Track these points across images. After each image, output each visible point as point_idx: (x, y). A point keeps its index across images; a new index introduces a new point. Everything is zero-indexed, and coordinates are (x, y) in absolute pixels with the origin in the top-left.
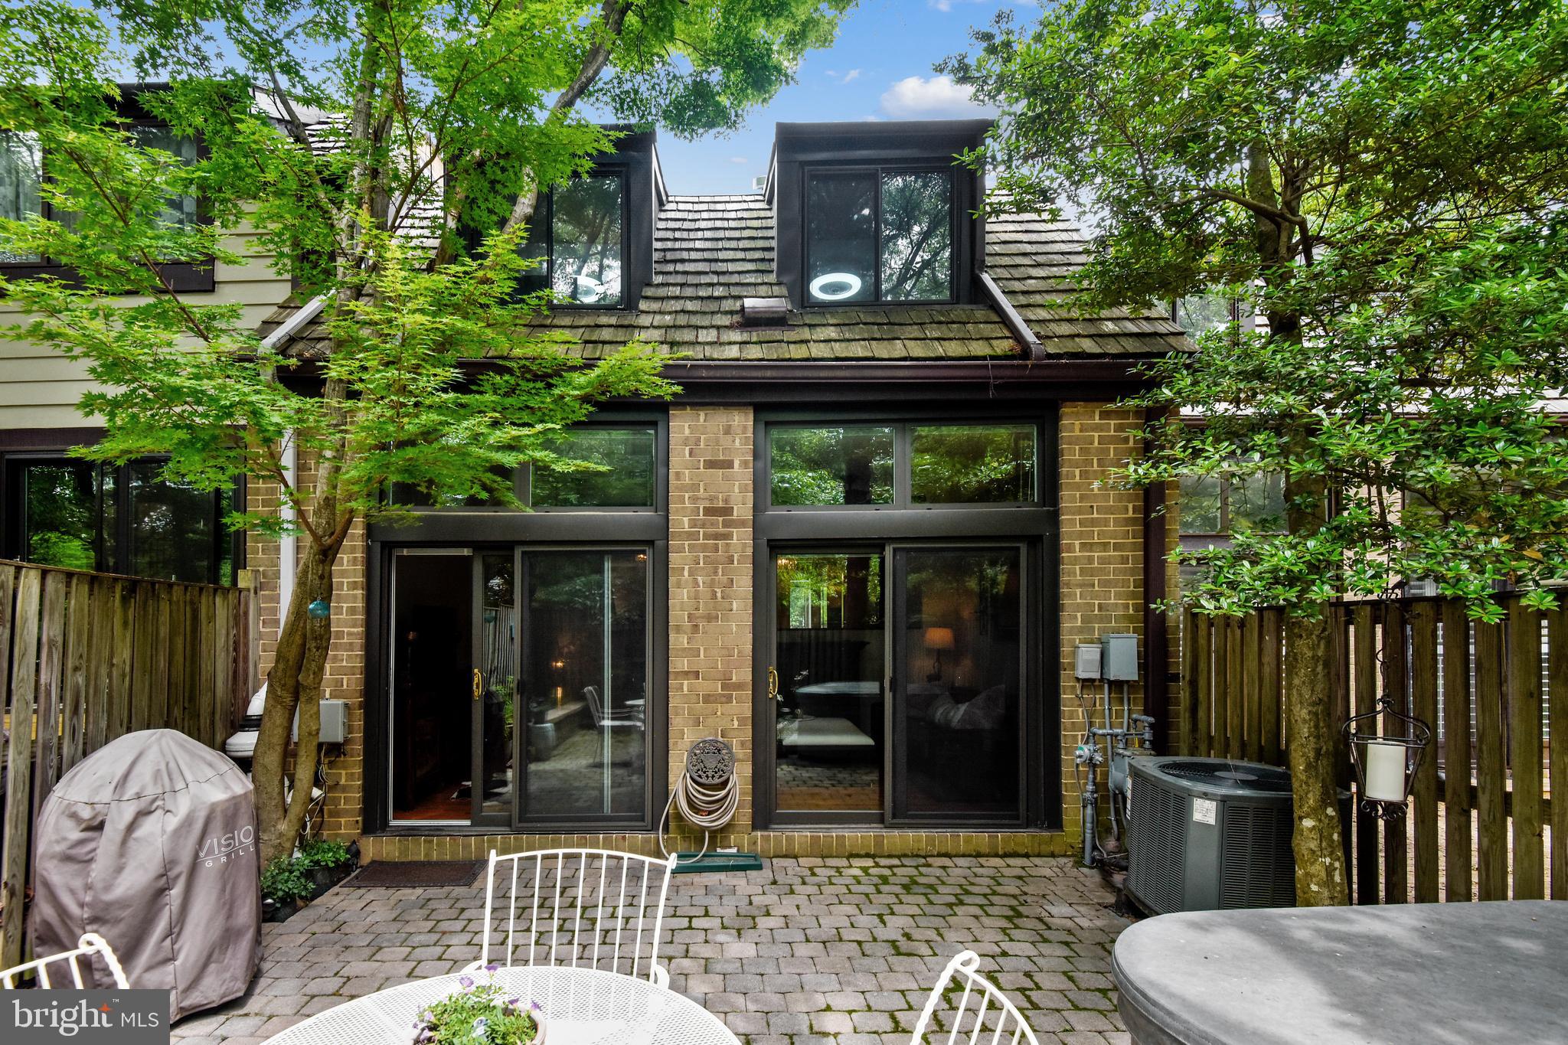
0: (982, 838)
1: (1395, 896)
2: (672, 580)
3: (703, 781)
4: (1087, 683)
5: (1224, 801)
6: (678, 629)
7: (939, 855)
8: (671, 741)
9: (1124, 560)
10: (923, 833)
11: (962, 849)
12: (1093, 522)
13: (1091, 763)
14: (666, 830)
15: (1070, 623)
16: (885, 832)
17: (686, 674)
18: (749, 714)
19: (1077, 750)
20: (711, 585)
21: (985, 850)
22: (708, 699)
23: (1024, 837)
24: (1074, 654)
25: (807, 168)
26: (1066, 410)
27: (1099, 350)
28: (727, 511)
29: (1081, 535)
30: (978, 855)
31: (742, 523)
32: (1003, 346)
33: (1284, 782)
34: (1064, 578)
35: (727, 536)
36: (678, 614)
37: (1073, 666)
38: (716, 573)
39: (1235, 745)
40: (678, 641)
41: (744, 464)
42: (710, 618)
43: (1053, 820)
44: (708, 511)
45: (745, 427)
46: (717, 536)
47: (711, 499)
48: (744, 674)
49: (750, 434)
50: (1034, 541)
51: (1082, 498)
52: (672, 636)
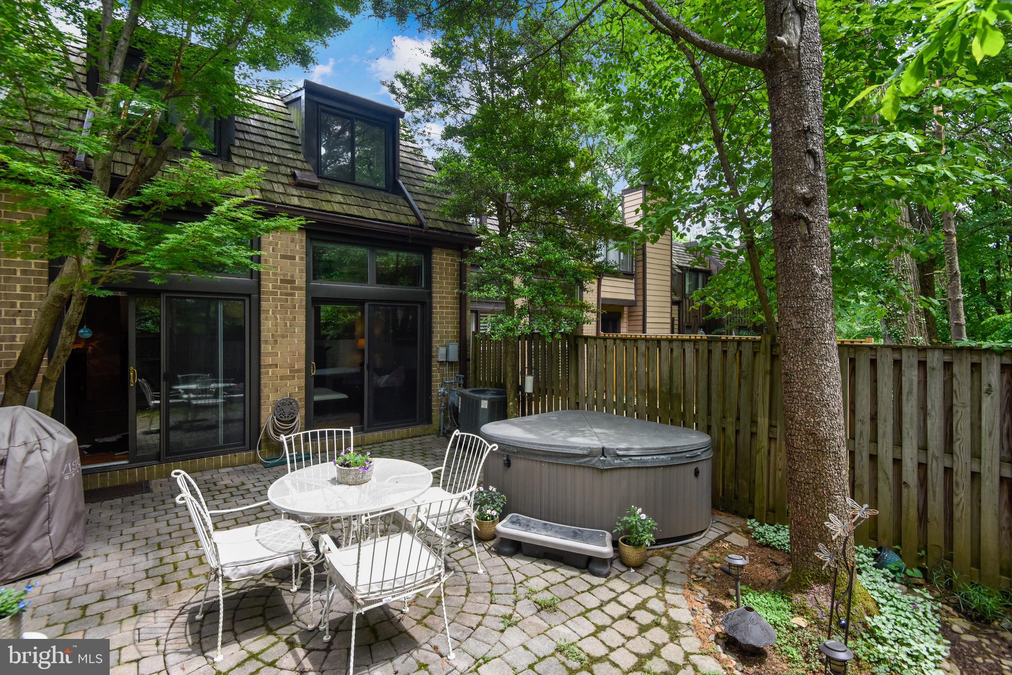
0: (403, 431)
1: (530, 413)
2: (263, 316)
3: (283, 419)
4: (441, 363)
5: (489, 400)
6: (266, 342)
7: (388, 441)
8: (262, 401)
9: (453, 313)
10: (381, 433)
11: (396, 437)
12: (444, 298)
13: (443, 395)
14: (260, 449)
15: (436, 338)
16: (365, 435)
17: (270, 366)
18: (304, 384)
19: (438, 390)
20: (284, 319)
21: (405, 436)
22: (282, 378)
23: (419, 429)
24: (437, 351)
25: (320, 106)
26: (435, 250)
27: (445, 228)
28: (292, 282)
29: (439, 303)
30: (403, 439)
31: (300, 289)
32: (413, 220)
33: (505, 393)
34: (434, 320)
35: (293, 295)
36: (266, 334)
37: (437, 356)
38: (286, 313)
39: (488, 384)
40: (266, 348)
41: (301, 259)
42: (283, 336)
43: (429, 420)
44: (282, 281)
45: (301, 240)
46: (287, 294)
47: (285, 275)
48: (301, 365)
49: (304, 244)
50: (423, 304)
51: (440, 287)
52: (263, 346)
